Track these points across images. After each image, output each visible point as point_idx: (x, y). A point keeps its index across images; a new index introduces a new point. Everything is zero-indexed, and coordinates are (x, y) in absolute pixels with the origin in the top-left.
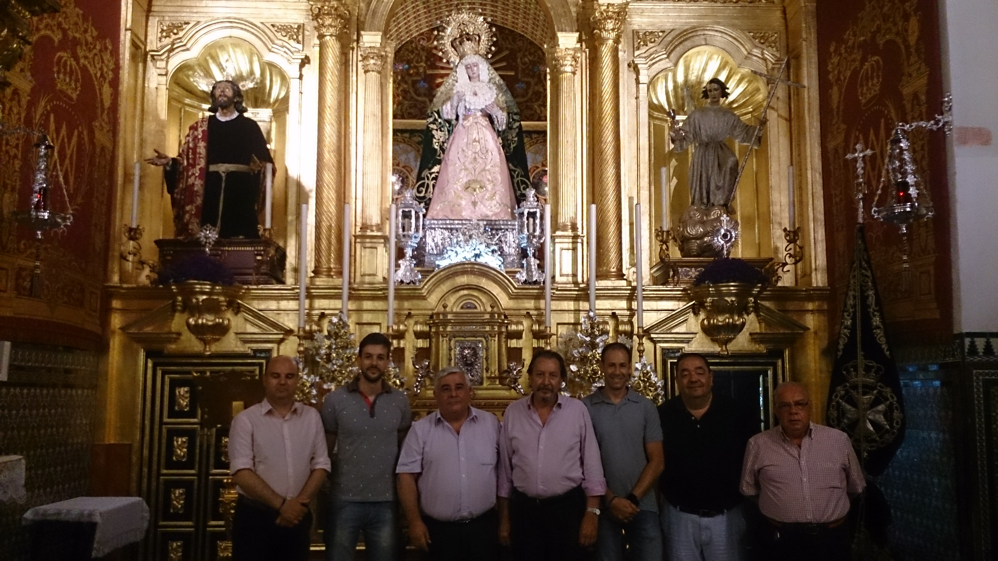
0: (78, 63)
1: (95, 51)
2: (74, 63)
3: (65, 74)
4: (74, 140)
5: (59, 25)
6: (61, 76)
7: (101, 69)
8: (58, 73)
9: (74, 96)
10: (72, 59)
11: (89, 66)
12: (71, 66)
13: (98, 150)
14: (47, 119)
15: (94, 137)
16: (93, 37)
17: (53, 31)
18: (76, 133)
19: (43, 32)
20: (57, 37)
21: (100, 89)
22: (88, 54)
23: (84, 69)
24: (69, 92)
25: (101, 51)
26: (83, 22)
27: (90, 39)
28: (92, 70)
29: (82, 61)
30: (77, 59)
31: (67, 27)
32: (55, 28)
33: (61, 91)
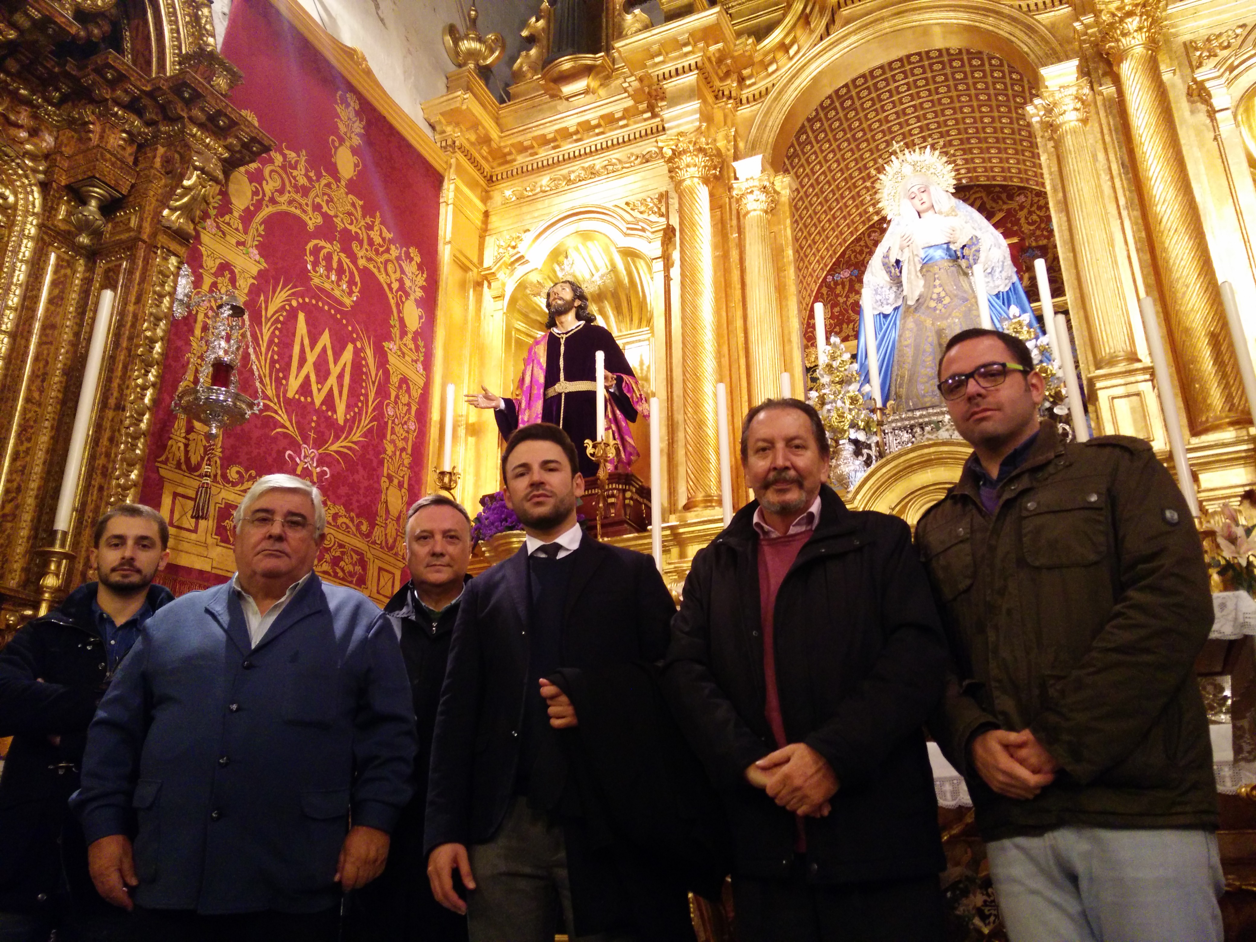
0: (354, 262)
1: (386, 256)
2: (346, 261)
3: (329, 268)
4: (348, 355)
5: (317, 208)
6: (321, 270)
7: (401, 281)
8: (315, 264)
9: (348, 301)
10: (343, 255)
11: (375, 271)
12: (340, 262)
13: (395, 379)
14: (292, 315)
15: (387, 361)
16: (384, 239)
17: (305, 211)
18: (350, 347)
19: (284, 207)
20: (313, 221)
21: (398, 305)
22: (374, 257)
23: (366, 274)
24: (337, 293)
25: (398, 258)
26: (364, 217)
27: (378, 240)
28: (382, 278)
29: (362, 262)
30: (353, 258)
31: (332, 213)
32: (309, 209)
33: (322, 290)
